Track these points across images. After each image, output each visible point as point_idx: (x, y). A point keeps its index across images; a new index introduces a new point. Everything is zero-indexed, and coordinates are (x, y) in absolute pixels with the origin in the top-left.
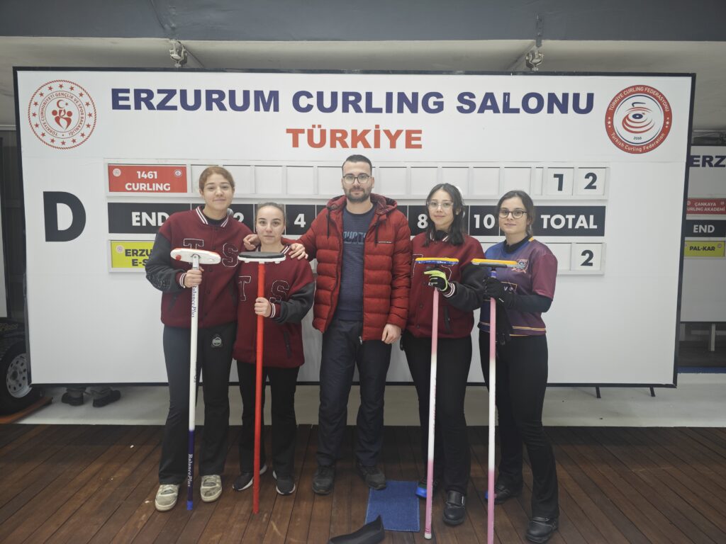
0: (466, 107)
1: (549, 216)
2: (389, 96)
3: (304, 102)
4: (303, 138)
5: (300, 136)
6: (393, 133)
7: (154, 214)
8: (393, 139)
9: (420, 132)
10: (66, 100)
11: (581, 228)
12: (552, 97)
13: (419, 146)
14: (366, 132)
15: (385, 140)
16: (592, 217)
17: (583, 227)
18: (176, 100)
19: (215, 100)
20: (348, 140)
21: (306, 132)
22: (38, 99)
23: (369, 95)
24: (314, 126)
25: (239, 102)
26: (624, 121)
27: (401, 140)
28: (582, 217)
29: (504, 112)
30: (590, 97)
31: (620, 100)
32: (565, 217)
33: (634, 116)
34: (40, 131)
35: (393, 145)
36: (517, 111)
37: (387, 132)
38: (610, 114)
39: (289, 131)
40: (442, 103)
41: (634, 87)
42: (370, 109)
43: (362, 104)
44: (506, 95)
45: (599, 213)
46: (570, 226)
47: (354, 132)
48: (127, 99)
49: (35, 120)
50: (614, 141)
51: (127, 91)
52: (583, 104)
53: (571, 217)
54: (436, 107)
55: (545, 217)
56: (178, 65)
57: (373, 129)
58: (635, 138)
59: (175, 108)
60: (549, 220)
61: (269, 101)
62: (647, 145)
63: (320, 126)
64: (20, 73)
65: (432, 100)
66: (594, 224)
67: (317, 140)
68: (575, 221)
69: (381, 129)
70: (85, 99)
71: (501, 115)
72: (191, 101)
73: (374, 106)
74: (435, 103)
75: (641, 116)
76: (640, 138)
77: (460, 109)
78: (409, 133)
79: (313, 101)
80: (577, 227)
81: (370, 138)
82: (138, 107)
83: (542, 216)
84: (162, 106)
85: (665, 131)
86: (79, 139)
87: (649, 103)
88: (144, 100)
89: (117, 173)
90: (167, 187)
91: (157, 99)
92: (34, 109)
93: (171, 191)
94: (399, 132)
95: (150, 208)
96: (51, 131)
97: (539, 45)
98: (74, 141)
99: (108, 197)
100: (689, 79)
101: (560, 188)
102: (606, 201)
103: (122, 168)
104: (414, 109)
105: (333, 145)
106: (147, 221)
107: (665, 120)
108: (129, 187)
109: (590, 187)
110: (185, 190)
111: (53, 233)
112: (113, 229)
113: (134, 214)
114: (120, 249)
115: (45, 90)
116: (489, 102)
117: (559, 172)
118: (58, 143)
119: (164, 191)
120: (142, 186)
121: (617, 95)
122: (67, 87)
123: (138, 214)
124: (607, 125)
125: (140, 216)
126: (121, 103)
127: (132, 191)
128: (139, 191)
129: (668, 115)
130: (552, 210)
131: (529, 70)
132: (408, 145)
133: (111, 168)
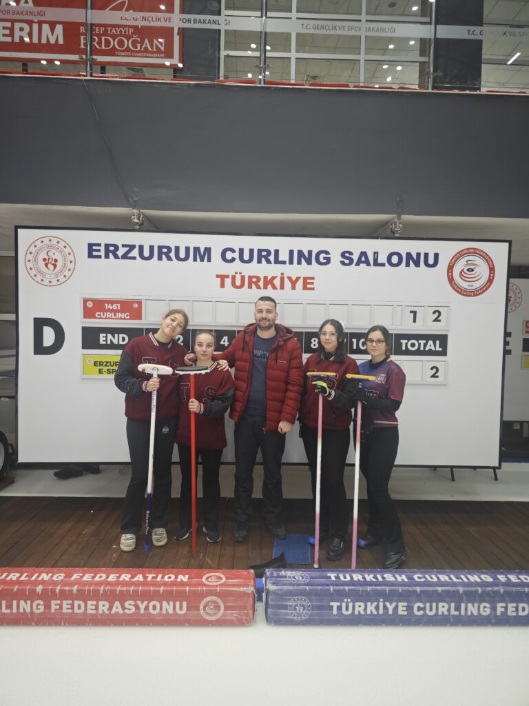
0: (347, 261)
1: (406, 341)
2: (291, 252)
3: (229, 255)
4: (228, 281)
5: (226, 279)
6: (294, 279)
7: (116, 335)
8: (294, 283)
9: (313, 278)
10: (54, 251)
11: (430, 350)
12: (409, 255)
13: (313, 289)
14: (274, 278)
15: (287, 284)
16: (438, 342)
17: (431, 350)
18: (135, 253)
19: (165, 253)
20: (261, 284)
21: (230, 277)
22: (33, 249)
23: (277, 252)
24: (236, 273)
25: (182, 255)
26: (461, 273)
27: (300, 284)
28: (431, 342)
29: (374, 265)
30: (436, 256)
31: (458, 258)
32: (418, 341)
33: (468, 270)
34: (33, 273)
35: (293, 288)
36: (383, 265)
37: (290, 278)
38: (450, 268)
39: (218, 276)
40: (330, 258)
41: (468, 249)
42: (277, 261)
43: (272, 258)
44: (376, 253)
45: (443, 339)
46: (422, 349)
47: (266, 278)
48: (99, 251)
49: (29, 265)
50: (453, 288)
51: (99, 245)
52: (431, 261)
53: (422, 342)
54: (325, 261)
55: (404, 342)
56: (137, 227)
57: (279, 276)
58: (469, 286)
59: (134, 258)
60: (406, 344)
61: (204, 255)
62: (478, 291)
63: (240, 273)
64: (20, 231)
65: (322, 256)
66: (440, 347)
67: (238, 283)
68: (425, 345)
69: (285, 276)
70: (68, 250)
71: (372, 268)
72: (146, 254)
73: (280, 259)
74: (324, 258)
75: (472, 270)
76: (472, 286)
77: (343, 263)
78: (305, 279)
79: (236, 255)
80: (427, 349)
81: (277, 282)
82: (107, 257)
83: (402, 341)
84: (125, 256)
85: (490, 281)
86: (62, 279)
87: (478, 260)
88: (111, 251)
89: (90, 305)
90: (127, 316)
91: (121, 252)
92: (29, 257)
93: (130, 319)
94: (298, 279)
95: (113, 331)
96: (41, 273)
97: (399, 218)
98: (58, 281)
99: (82, 323)
100: (507, 245)
101: (415, 321)
102: (448, 330)
103: (94, 301)
104: (309, 262)
105: (250, 287)
106: (111, 340)
107: (490, 273)
108: (99, 315)
109: (436, 320)
110: (140, 318)
111: (39, 349)
112: (85, 346)
113: (101, 335)
114: (90, 361)
115: (38, 244)
116: (363, 258)
117: (413, 309)
118: (46, 282)
119: (125, 319)
120: (108, 315)
121: (456, 255)
122: (54, 241)
123: (105, 335)
124: (448, 276)
125: (106, 337)
126: (94, 253)
127: (101, 318)
128: (106, 318)
129: (492, 269)
130: (409, 337)
131: (392, 236)
132: (305, 288)
133: (85, 301)
